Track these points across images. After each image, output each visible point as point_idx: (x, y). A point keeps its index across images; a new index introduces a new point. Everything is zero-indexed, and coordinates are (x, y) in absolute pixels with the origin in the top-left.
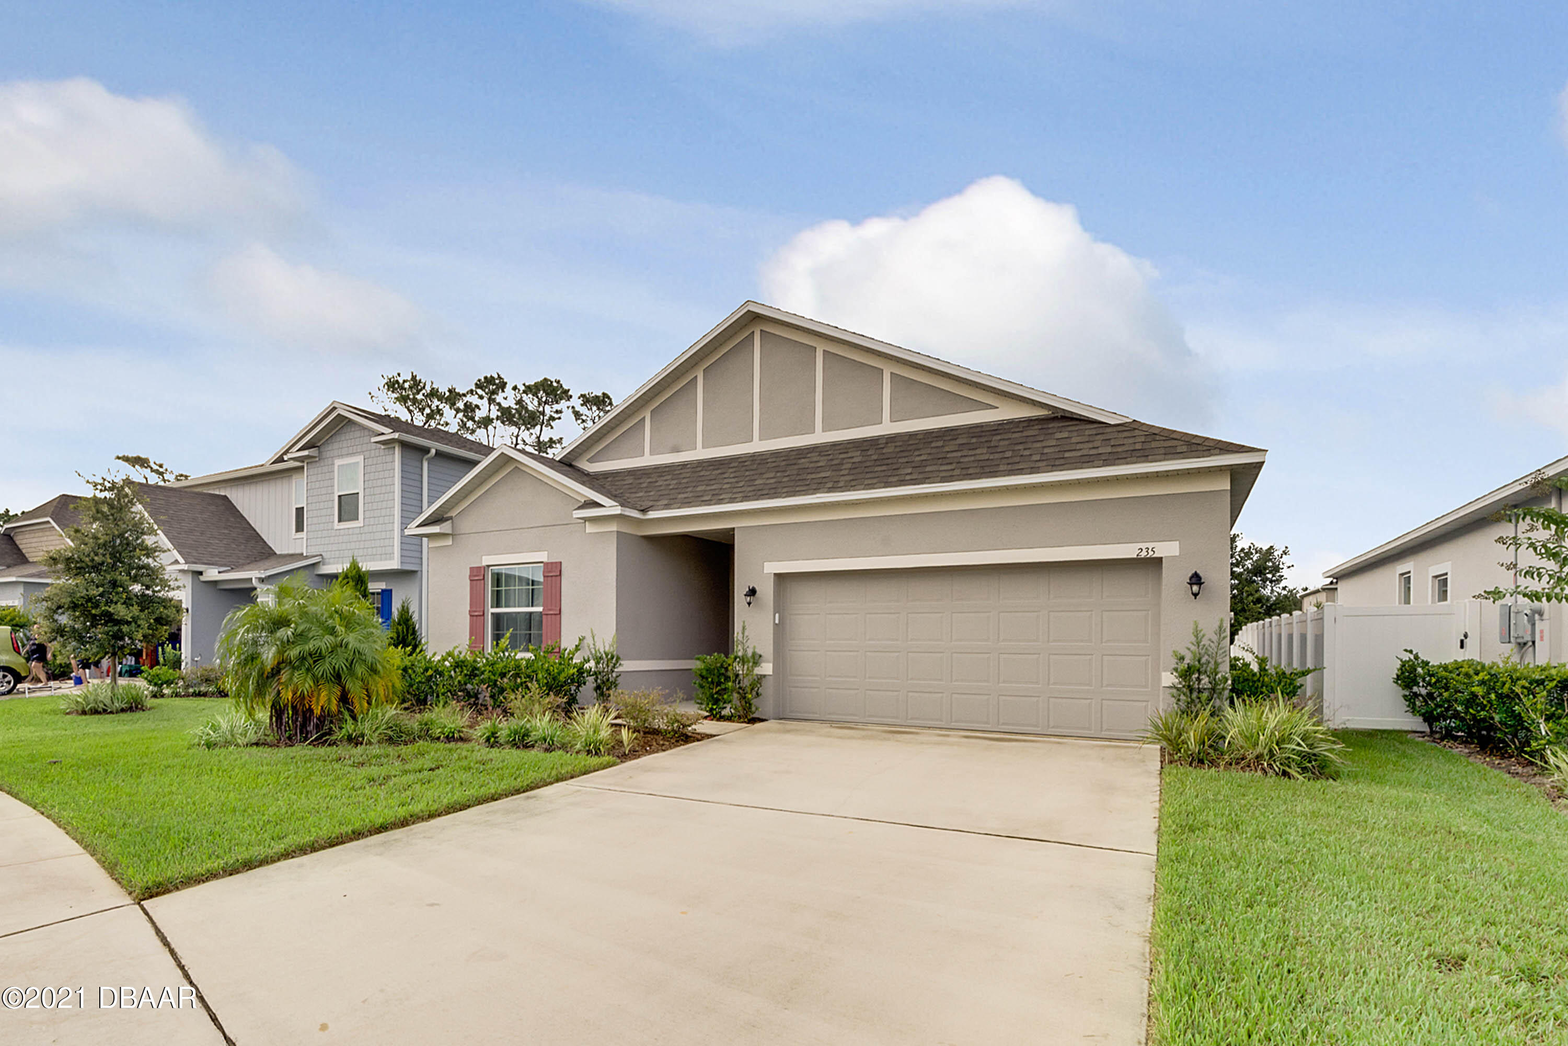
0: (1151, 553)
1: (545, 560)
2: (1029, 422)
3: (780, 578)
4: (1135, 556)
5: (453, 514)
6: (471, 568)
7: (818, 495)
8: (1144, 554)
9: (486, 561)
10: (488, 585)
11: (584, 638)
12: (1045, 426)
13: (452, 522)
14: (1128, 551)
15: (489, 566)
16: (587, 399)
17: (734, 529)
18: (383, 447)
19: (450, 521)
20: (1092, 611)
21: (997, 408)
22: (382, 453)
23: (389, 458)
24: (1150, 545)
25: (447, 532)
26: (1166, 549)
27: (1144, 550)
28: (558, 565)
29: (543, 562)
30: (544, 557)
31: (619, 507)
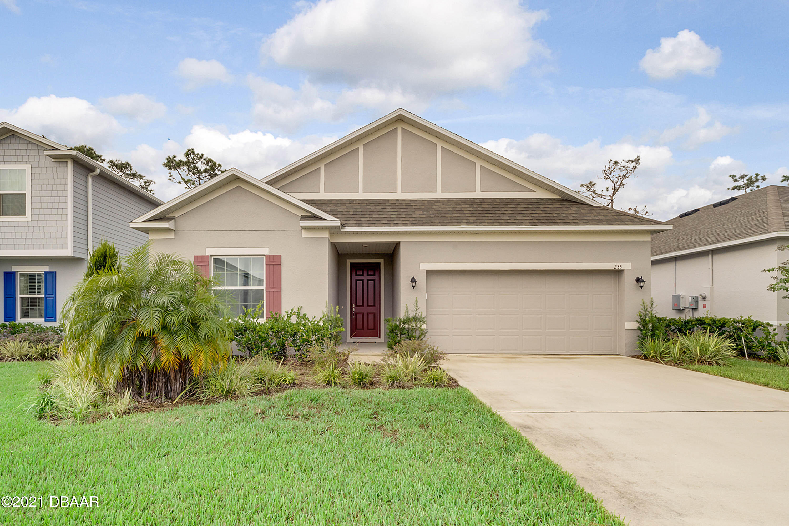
0: (620, 267)
1: (267, 253)
2: (553, 201)
3: (430, 273)
4: (613, 269)
5: (176, 215)
6: (195, 256)
7: (462, 226)
8: (617, 268)
9: (209, 252)
10: (211, 270)
11: (301, 307)
12: (562, 203)
13: (175, 221)
14: (610, 266)
15: (212, 256)
16: (114, 164)
17: (400, 242)
18: (53, 160)
19: (173, 220)
20: (588, 294)
21: (535, 192)
22: (52, 165)
23: (61, 170)
24: (620, 264)
25: (172, 228)
26: (626, 266)
27: (617, 266)
28: (279, 258)
29: (265, 255)
30: (266, 251)
31: (340, 222)
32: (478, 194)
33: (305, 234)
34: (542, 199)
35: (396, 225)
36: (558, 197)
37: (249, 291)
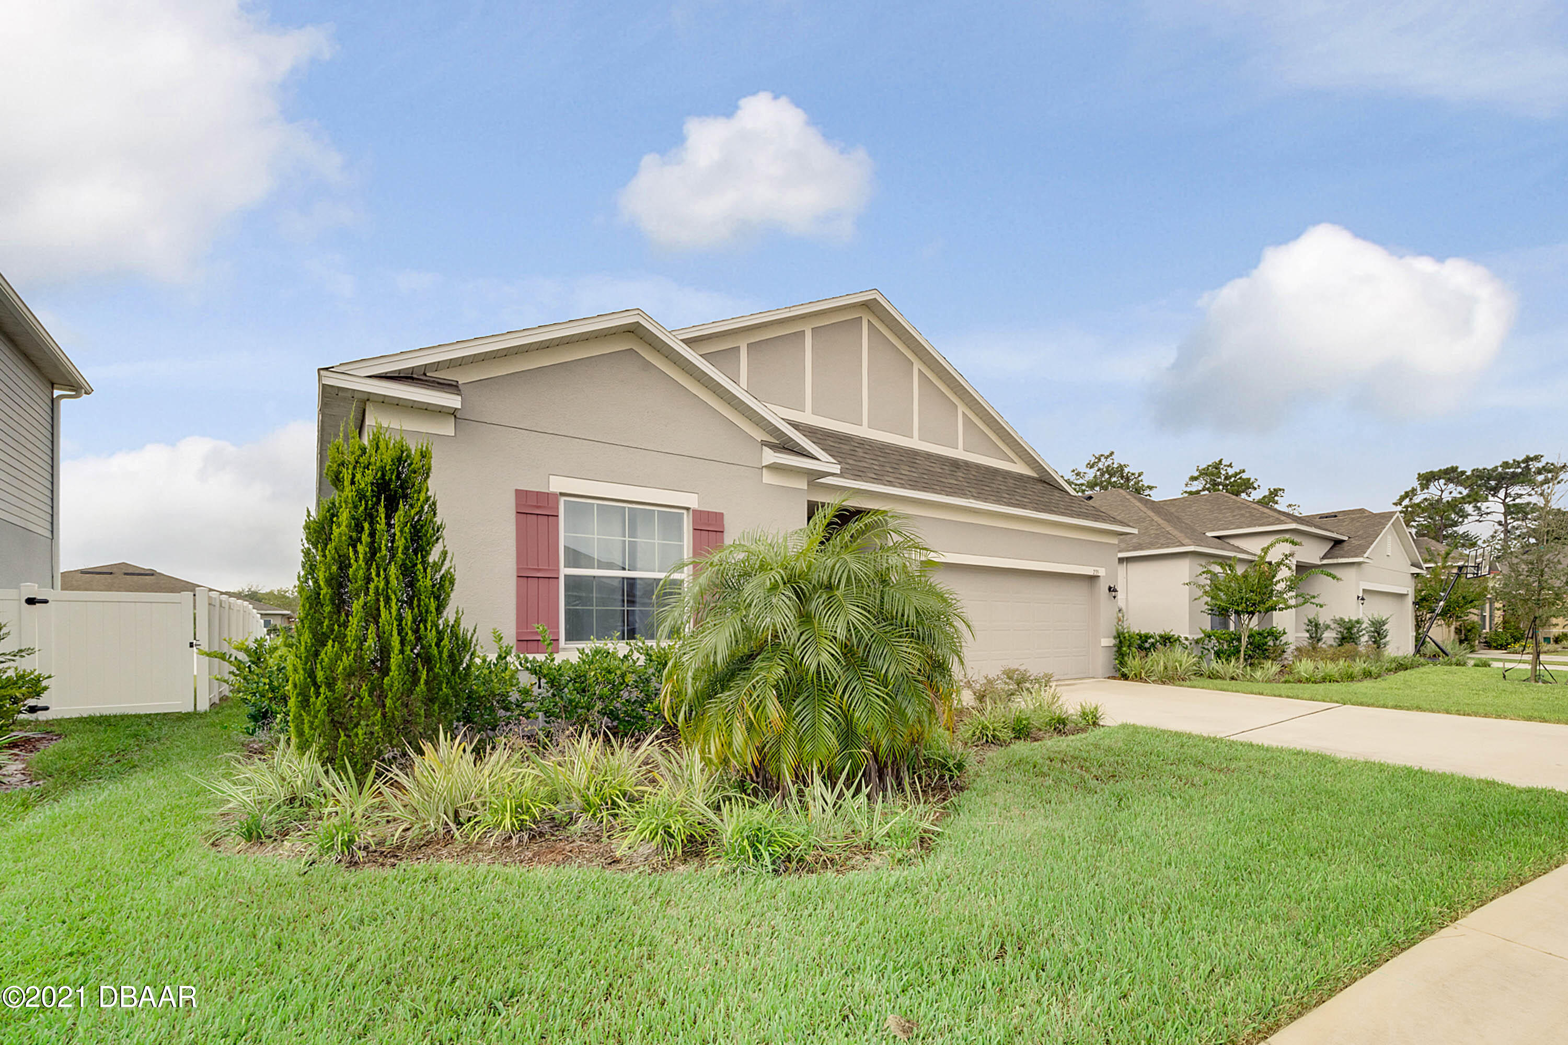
0: (1094, 574)
1: (693, 506)
4: (1091, 574)
5: (459, 378)
6: (518, 492)
9: (558, 485)
12: (1042, 485)
13: (460, 395)
14: (1089, 571)
15: (562, 494)
21: (1016, 463)
24: (1093, 569)
26: (1102, 572)
27: (1095, 571)
28: (719, 517)
29: (688, 509)
30: (692, 501)
31: (839, 467)
32: (959, 453)
33: (768, 478)
34: (1022, 475)
35: (890, 484)
36: (1035, 475)
37: (638, 582)
